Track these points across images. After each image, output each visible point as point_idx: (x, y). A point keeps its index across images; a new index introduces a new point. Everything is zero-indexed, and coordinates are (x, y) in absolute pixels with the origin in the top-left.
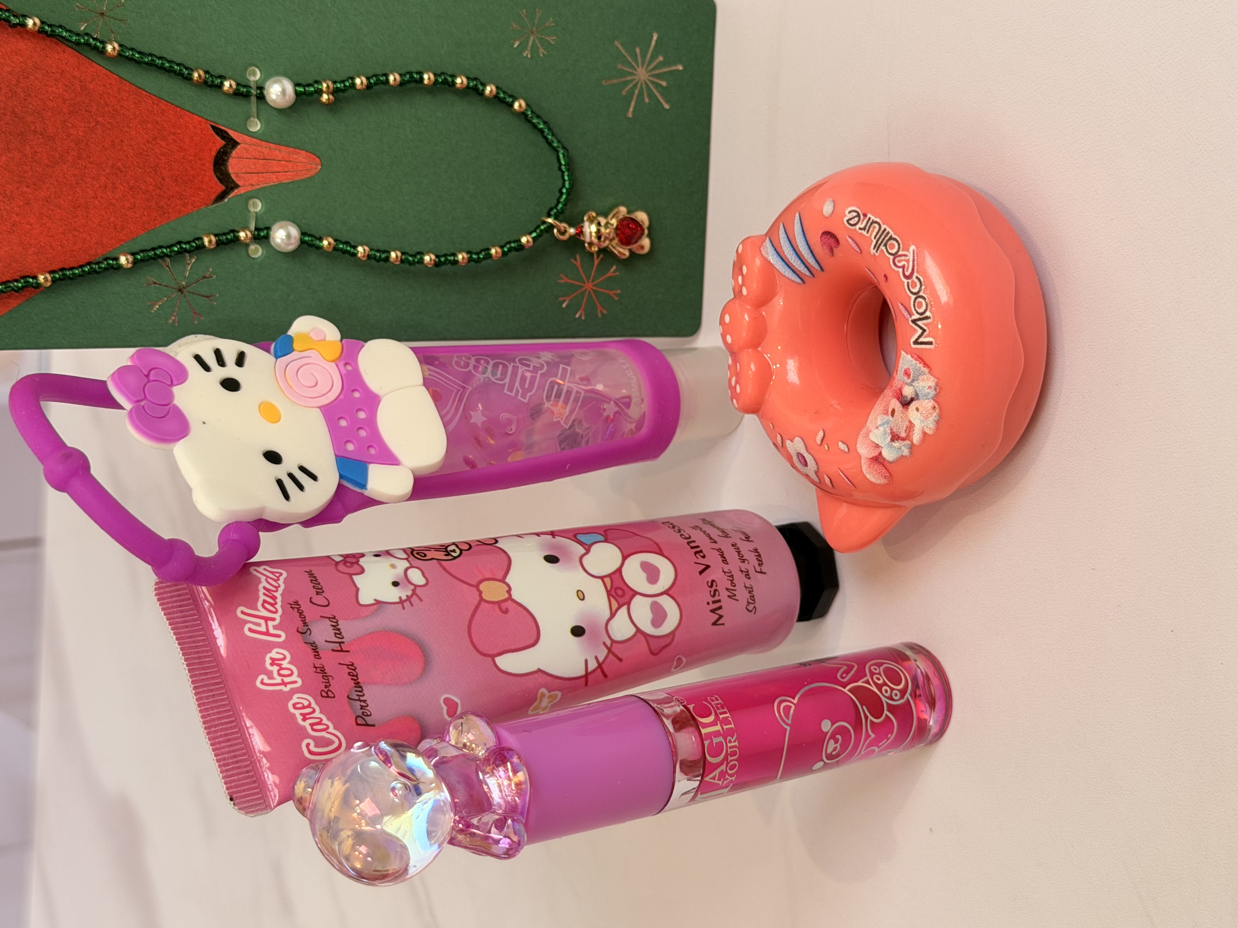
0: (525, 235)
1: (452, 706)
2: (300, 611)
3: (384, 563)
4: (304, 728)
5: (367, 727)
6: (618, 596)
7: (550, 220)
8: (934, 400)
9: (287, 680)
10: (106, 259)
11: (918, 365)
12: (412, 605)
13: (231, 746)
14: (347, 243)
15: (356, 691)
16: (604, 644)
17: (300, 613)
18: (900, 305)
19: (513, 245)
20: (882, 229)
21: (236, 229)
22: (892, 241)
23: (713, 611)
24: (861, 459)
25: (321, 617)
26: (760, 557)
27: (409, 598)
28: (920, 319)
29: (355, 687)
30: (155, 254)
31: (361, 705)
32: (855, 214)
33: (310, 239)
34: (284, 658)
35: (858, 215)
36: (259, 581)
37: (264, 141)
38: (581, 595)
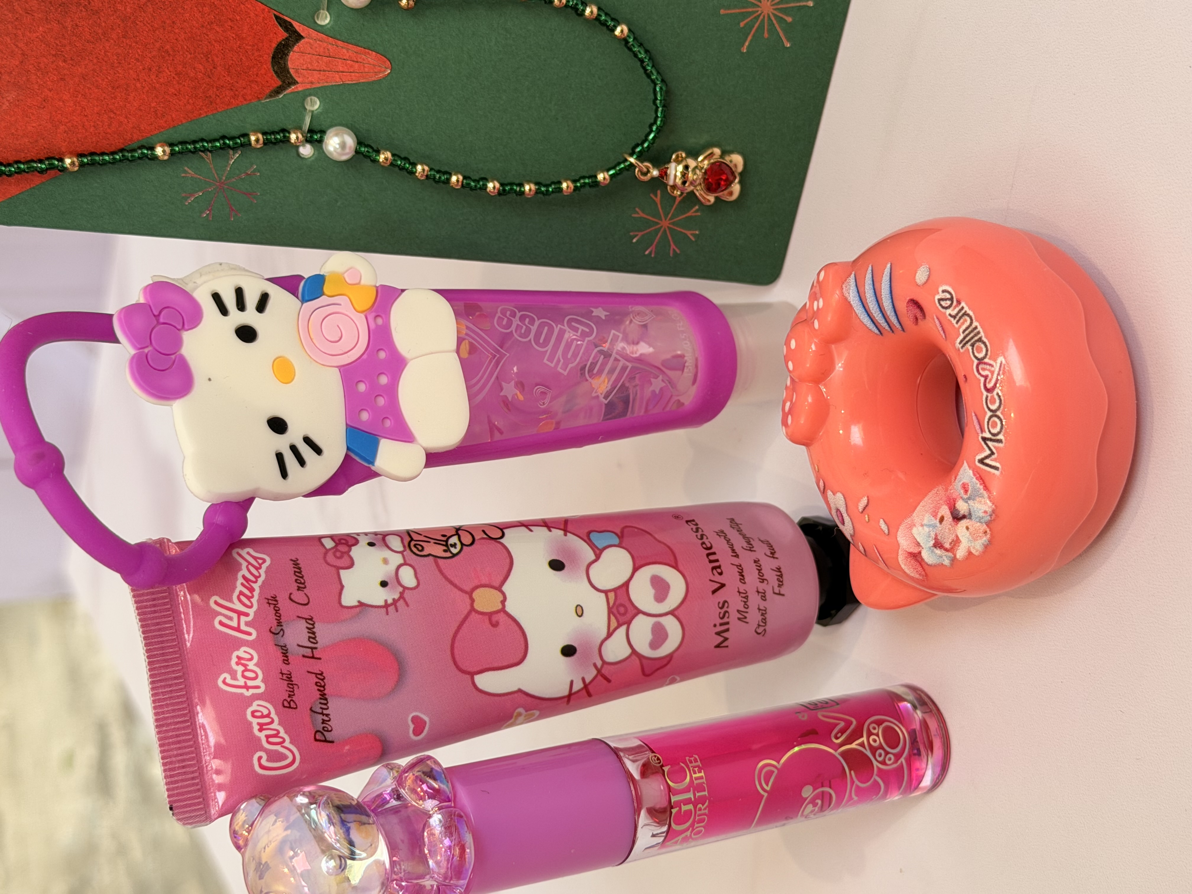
0: (603, 171)
1: (419, 725)
2: (276, 608)
3: (378, 554)
4: (259, 739)
5: (325, 744)
6: (620, 614)
7: (632, 160)
8: (987, 525)
9: (250, 683)
10: (142, 147)
11: (978, 485)
12: (397, 611)
13: (180, 748)
14: (405, 159)
15: (321, 703)
16: (595, 665)
17: (276, 610)
18: (973, 414)
19: (587, 181)
20: (973, 326)
21: (288, 127)
22: (980, 343)
23: (718, 634)
24: (899, 548)
25: (298, 617)
26: (782, 577)
27: (395, 601)
28: (991, 440)
29: (321, 699)
30: (195, 148)
31: (323, 720)
32: (948, 296)
33: (366, 149)
34: (251, 659)
35: (951, 299)
36: (239, 568)
37: (331, 37)
38: (580, 611)
